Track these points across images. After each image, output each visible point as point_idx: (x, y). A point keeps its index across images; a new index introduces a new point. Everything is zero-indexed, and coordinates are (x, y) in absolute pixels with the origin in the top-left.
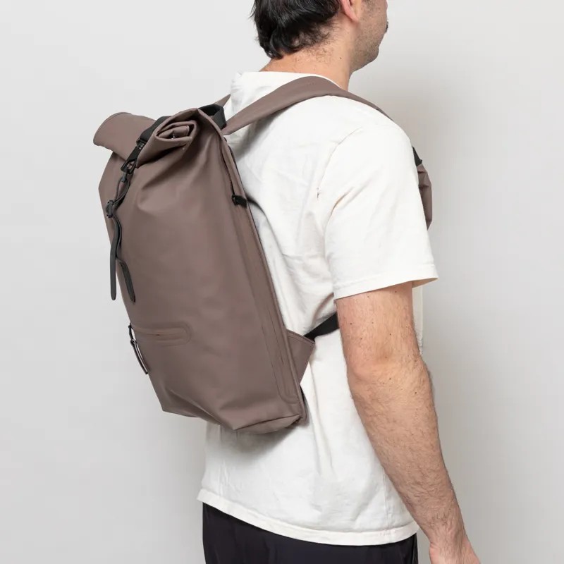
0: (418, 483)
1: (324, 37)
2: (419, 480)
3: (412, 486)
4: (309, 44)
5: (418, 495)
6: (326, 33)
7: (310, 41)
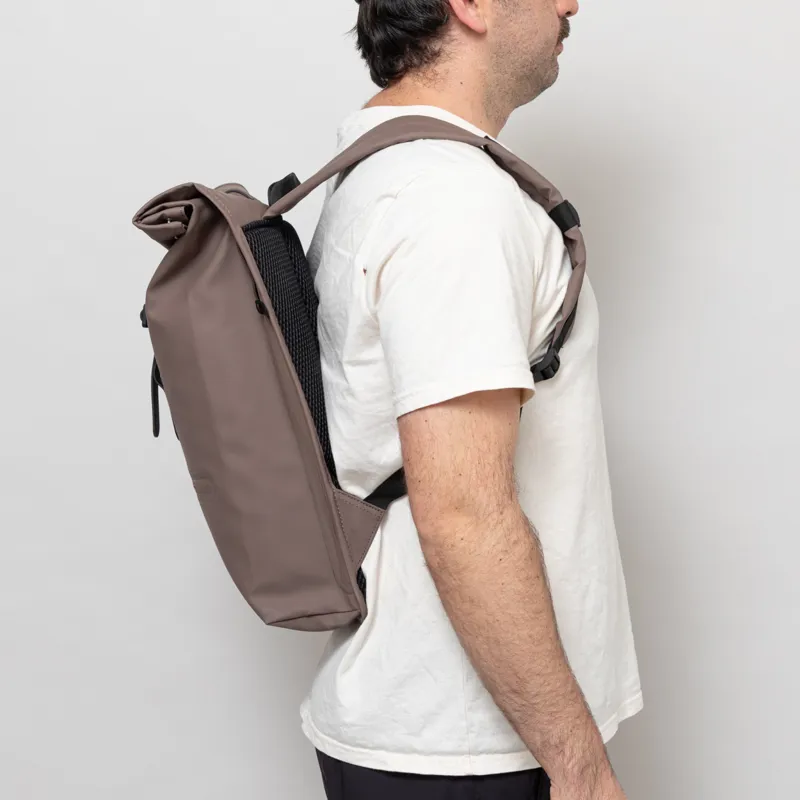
0: (515, 692)
1: (437, 54)
2: (515, 687)
3: (509, 695)
4: (415, 66)
5: (518, 708)
6: (437, 49)
7: (416, 61)
